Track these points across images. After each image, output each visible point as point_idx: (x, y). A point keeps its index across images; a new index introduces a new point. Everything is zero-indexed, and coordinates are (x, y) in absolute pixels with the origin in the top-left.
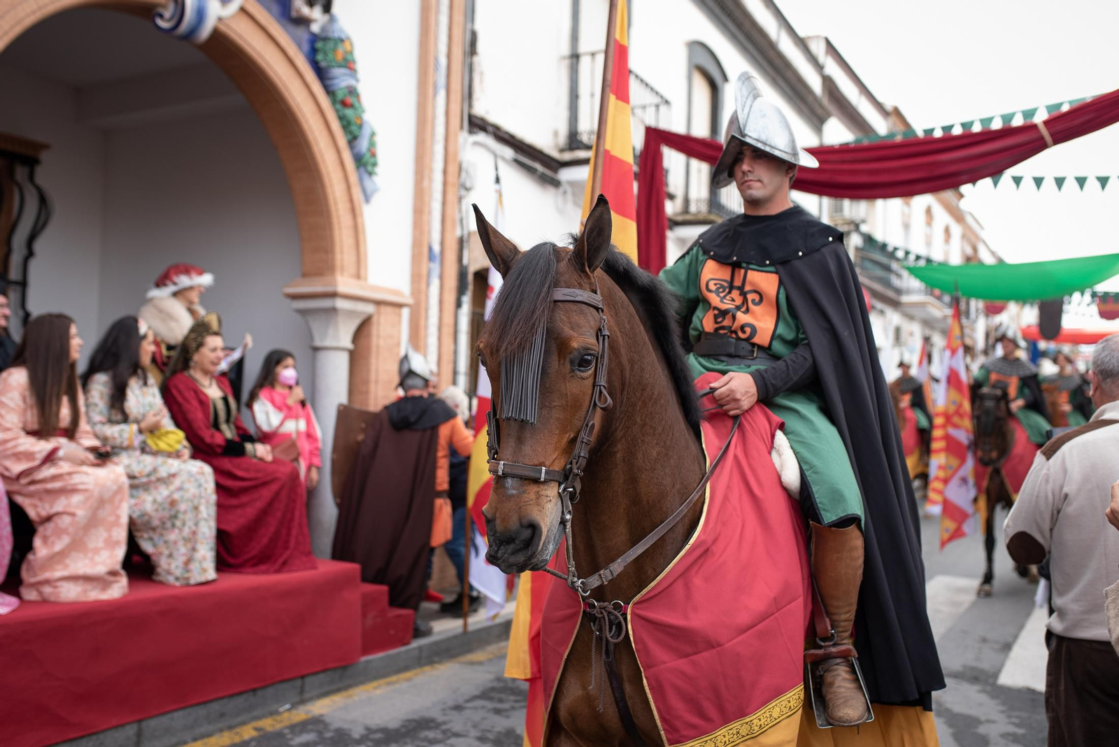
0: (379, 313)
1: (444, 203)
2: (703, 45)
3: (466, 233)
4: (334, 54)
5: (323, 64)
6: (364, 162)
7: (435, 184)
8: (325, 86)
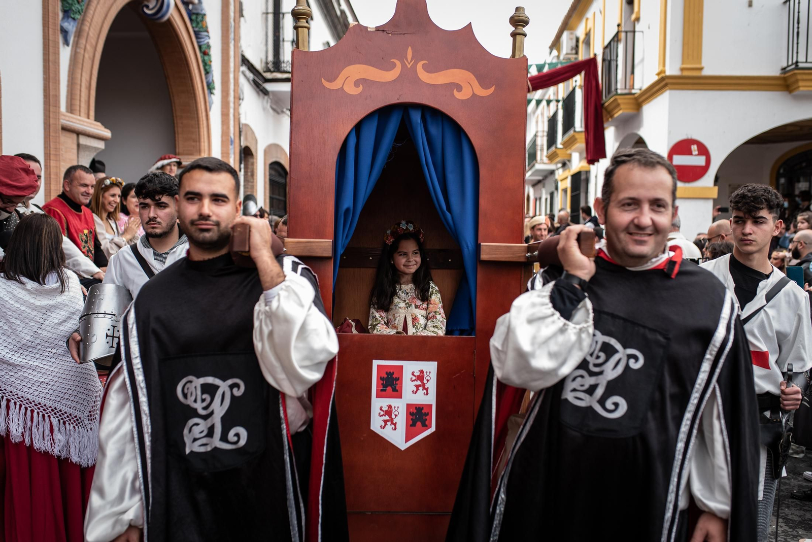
1: (234, 109)
3: (241, 126)
4: (202, 24)
5: (196, 29)
6: (210, 87)
7: (231, 99)
8: (198, 42)
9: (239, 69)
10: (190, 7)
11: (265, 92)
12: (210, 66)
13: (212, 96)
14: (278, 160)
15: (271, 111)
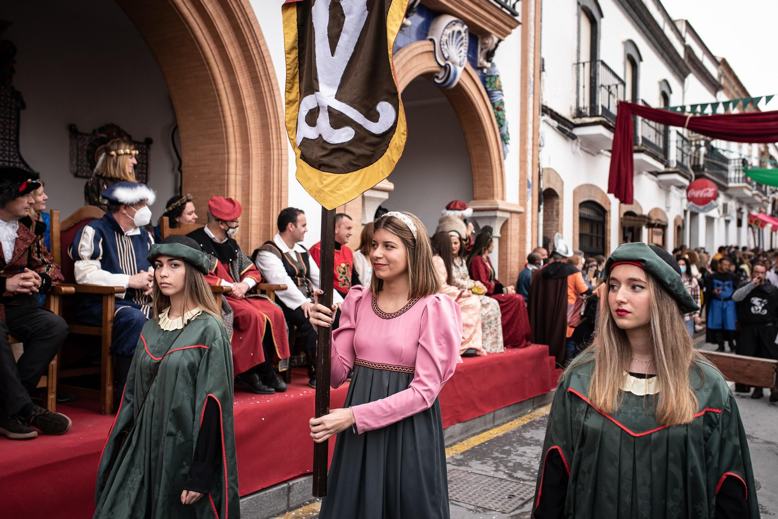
0: (511, 217)
1: (533, 156)
2: (631, 42)
3: (541, 171)
4: (495, 84)
5: (489, 89)
6: (505, 138)
7: (529, 146)
8: (491, 101)
9: (539, 119)
10: (485, 71)
11: (573, 137)
12: (504, 120)
13: (507, 145)
14: (592, 199)
15: (581, 154)
